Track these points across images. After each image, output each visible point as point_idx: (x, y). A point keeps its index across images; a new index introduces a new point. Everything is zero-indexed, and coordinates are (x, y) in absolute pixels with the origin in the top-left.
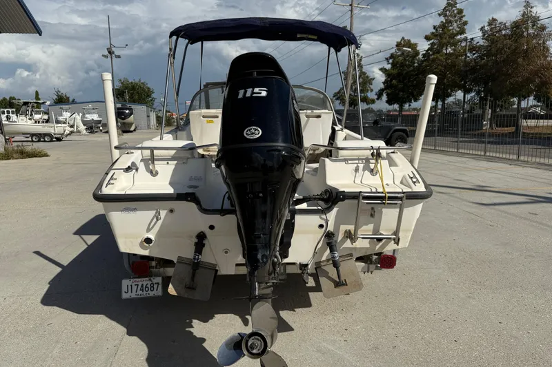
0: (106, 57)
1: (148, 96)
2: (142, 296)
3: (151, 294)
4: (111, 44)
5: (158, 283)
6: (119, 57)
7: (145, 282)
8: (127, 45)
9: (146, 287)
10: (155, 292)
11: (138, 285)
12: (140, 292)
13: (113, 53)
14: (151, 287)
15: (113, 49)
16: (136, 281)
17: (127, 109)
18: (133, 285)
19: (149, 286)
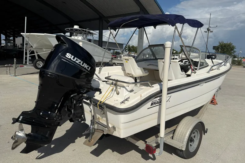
0: (206, 32)
1: (232, 50)
4: (209, 26)
6: (212, 32)
8: (217, 26)
13: (210, 30)
15: (210, 28)
17: (213, 56)
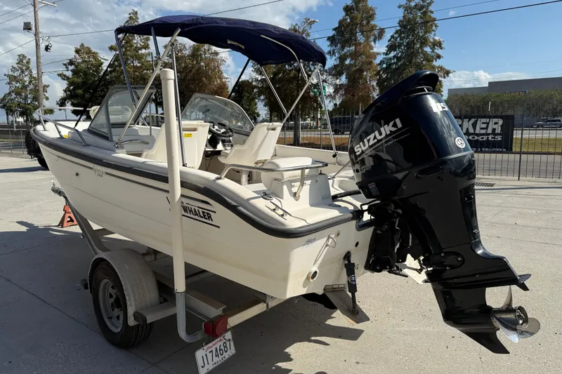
2: (219, 363)
3: (227, 355)
5: (229, 340)
7: (217, 344)
9: (220, 350)
10: (228, 353)
11: (212, 351)
12: (216, 359)
14: (225, 347)
16: (209, 348)
18: (208, 353)
19: (222, 347)
